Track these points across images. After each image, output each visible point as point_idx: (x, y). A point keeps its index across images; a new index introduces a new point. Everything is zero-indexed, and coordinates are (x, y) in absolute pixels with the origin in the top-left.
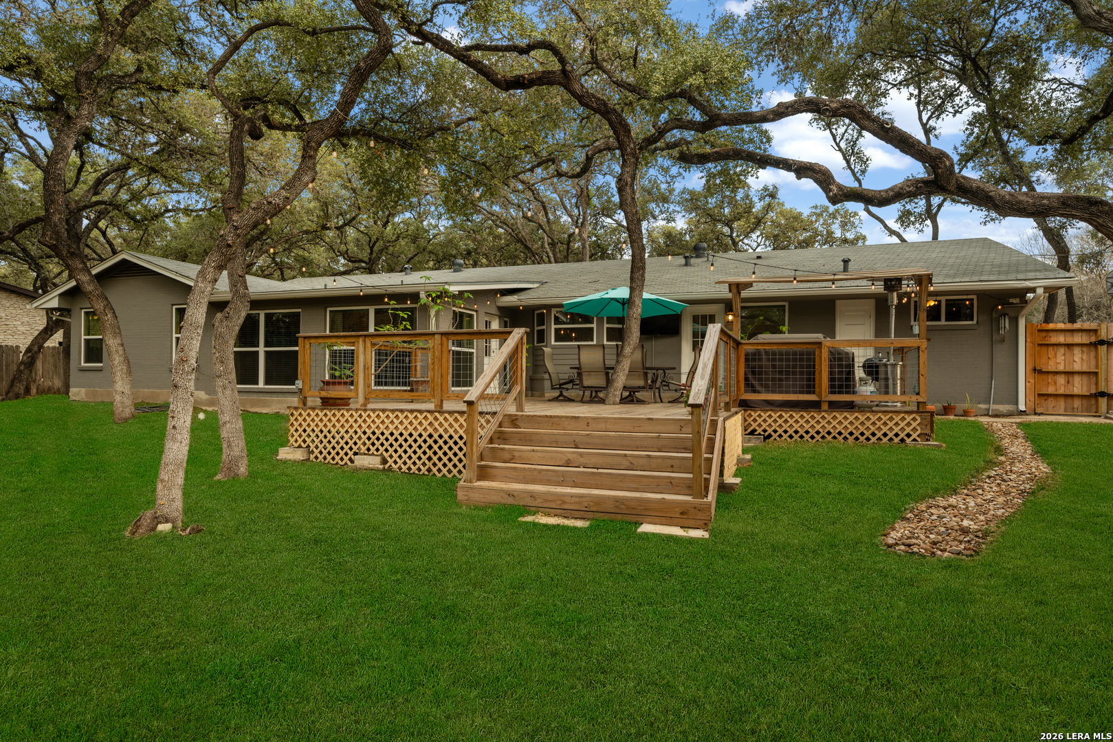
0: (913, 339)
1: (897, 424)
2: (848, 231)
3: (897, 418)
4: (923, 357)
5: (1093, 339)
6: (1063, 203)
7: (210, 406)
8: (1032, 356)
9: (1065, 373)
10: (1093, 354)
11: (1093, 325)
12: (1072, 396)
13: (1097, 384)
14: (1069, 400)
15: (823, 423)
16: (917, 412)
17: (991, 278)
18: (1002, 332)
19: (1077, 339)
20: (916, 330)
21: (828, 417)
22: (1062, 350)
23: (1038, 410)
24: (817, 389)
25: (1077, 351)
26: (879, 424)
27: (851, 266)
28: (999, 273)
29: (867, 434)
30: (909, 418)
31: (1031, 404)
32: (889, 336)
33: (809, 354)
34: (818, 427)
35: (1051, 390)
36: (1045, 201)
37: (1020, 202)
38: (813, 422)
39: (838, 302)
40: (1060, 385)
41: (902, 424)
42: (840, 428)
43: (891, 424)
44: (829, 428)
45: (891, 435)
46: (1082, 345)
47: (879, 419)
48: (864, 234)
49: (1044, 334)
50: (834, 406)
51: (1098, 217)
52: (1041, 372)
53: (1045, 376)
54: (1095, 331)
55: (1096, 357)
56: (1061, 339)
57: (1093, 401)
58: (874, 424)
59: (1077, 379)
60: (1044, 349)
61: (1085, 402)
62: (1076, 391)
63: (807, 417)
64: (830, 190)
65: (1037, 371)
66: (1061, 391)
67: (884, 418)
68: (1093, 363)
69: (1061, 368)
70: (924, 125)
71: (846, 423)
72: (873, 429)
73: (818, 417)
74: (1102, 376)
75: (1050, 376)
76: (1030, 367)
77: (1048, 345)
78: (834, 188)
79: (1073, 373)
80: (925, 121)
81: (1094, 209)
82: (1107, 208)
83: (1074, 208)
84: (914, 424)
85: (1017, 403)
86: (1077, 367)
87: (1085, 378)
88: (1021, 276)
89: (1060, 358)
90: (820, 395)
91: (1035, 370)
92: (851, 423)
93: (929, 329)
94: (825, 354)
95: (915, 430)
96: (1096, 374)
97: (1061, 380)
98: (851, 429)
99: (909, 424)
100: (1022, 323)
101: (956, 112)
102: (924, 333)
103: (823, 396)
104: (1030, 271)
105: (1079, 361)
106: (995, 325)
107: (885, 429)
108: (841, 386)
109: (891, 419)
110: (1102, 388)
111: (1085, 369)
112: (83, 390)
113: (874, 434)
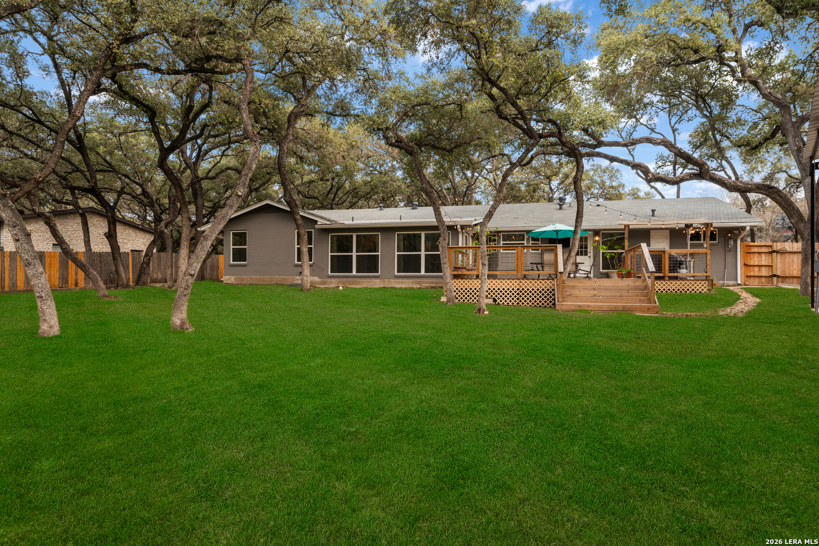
0: (704, 249)
1: (698, 285)
2: (613, 181)
3: (698, 283)
4: (709, 257)
5: (770, 250)
6: (757, 187)
7: (321, 285)
8: (743, 258)
9: (758, 266)
10: (770, 257)
11: (770, 244)
12: (761, 277)
13: (772, 271)
14: (760, 279)
15: (667, 285)
16: (706, 280)
17: (726, 221)
18: (730, 246)
19: (764, 250)
20: (705, 246)
21: (669, 283)
22: (756, 255)
23: (747, 284)
24: (663, 271)
25: (763, 255)
26: (690, 285)
27: (656, 213)
28: (729, 219)
29: (686, 290)
30: (703, 283)
31: (743, 281)
32: (687, 248)
33: (659, 256)
34: (664, 287)
35: (752, 274)
36: (749, 186)
37: (738, 186)
38: (662, 285)
39: (651, 231)
40: (756, 272)
41: (700, 285)
42: (674, 288)
43: (695, 285)
44: (669, 288)
45: (695, 290)
46: (765, 253)
47: (691, 283)
48: (623, 183)
49: (748, 248)
50: (671, 278)
51: (772, 194)
52: (747, 265)
53: (749, 267)
54: (771, 246)
55: (772, 259)
56: (756, 250)
57: (770, 279)
58: (688, 285)
59: (763, 268)
60: (749, 254)
61: (767, 279)
62: (763, 274)
63: (659, 283)
64: (648, 176)
65: (746, 265)
66: (756, 275)
67: (693, 283)
68: (770, 261)
69: (756, 264)
70: (672, 127)
71: (676, 285)
72: (688, 287)
73: (664, 283)
74: (774, 267)
75: (752, 267)
76: (743, 263)
77: (750, 253)
78: (650, 175)
79: (761, 266)
80: (672, 125)
81: (770, 190)
82: (776, 190)
83: (762, 189)
84: (705, 285)
85: (737, 280)
86: (763, 263)
87: (767, 268)
88: (739, 221)
89: (756, 259)
90: (665, 273)
91: (745, 264)
92: (679, 285)
93: (711, 245)
94: (667, 256)
95: (705, 287)
96: (772, 266)
97: (756, 269)
98: (678, 288)
99: (703, 285)
100: (739, 242)
101: (689, 120)
102: (708, 247)
103: (666, 273)
104: (743, 218)
105: (764, 260)
106: (726, 244)
107: (693, 288)
108: (674, 270)
109: (695, 283)
110: (774, 273)
111: (767, 264)
112: (233, 277)
113: (688, 290)
